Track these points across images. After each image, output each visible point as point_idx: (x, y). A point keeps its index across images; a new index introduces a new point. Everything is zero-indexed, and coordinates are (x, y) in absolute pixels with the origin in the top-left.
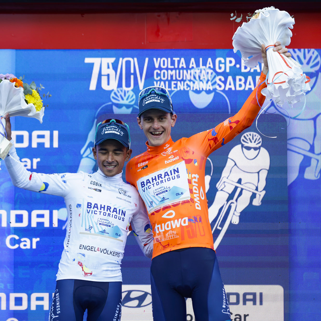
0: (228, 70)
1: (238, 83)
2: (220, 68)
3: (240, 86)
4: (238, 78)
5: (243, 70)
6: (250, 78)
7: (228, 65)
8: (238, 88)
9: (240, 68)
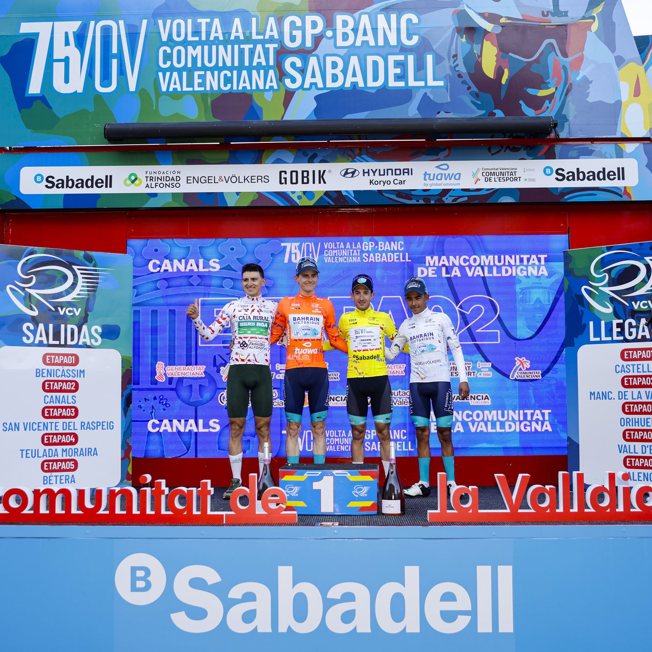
0: (370, 250)
1: (376, 257)
2: (365, 248)
3: (378, 259)
4: (376, 254)
5: (380, 249)
6: (384, 254)
7: (370, 246)
8: (377, 261)
9: (378, 248)
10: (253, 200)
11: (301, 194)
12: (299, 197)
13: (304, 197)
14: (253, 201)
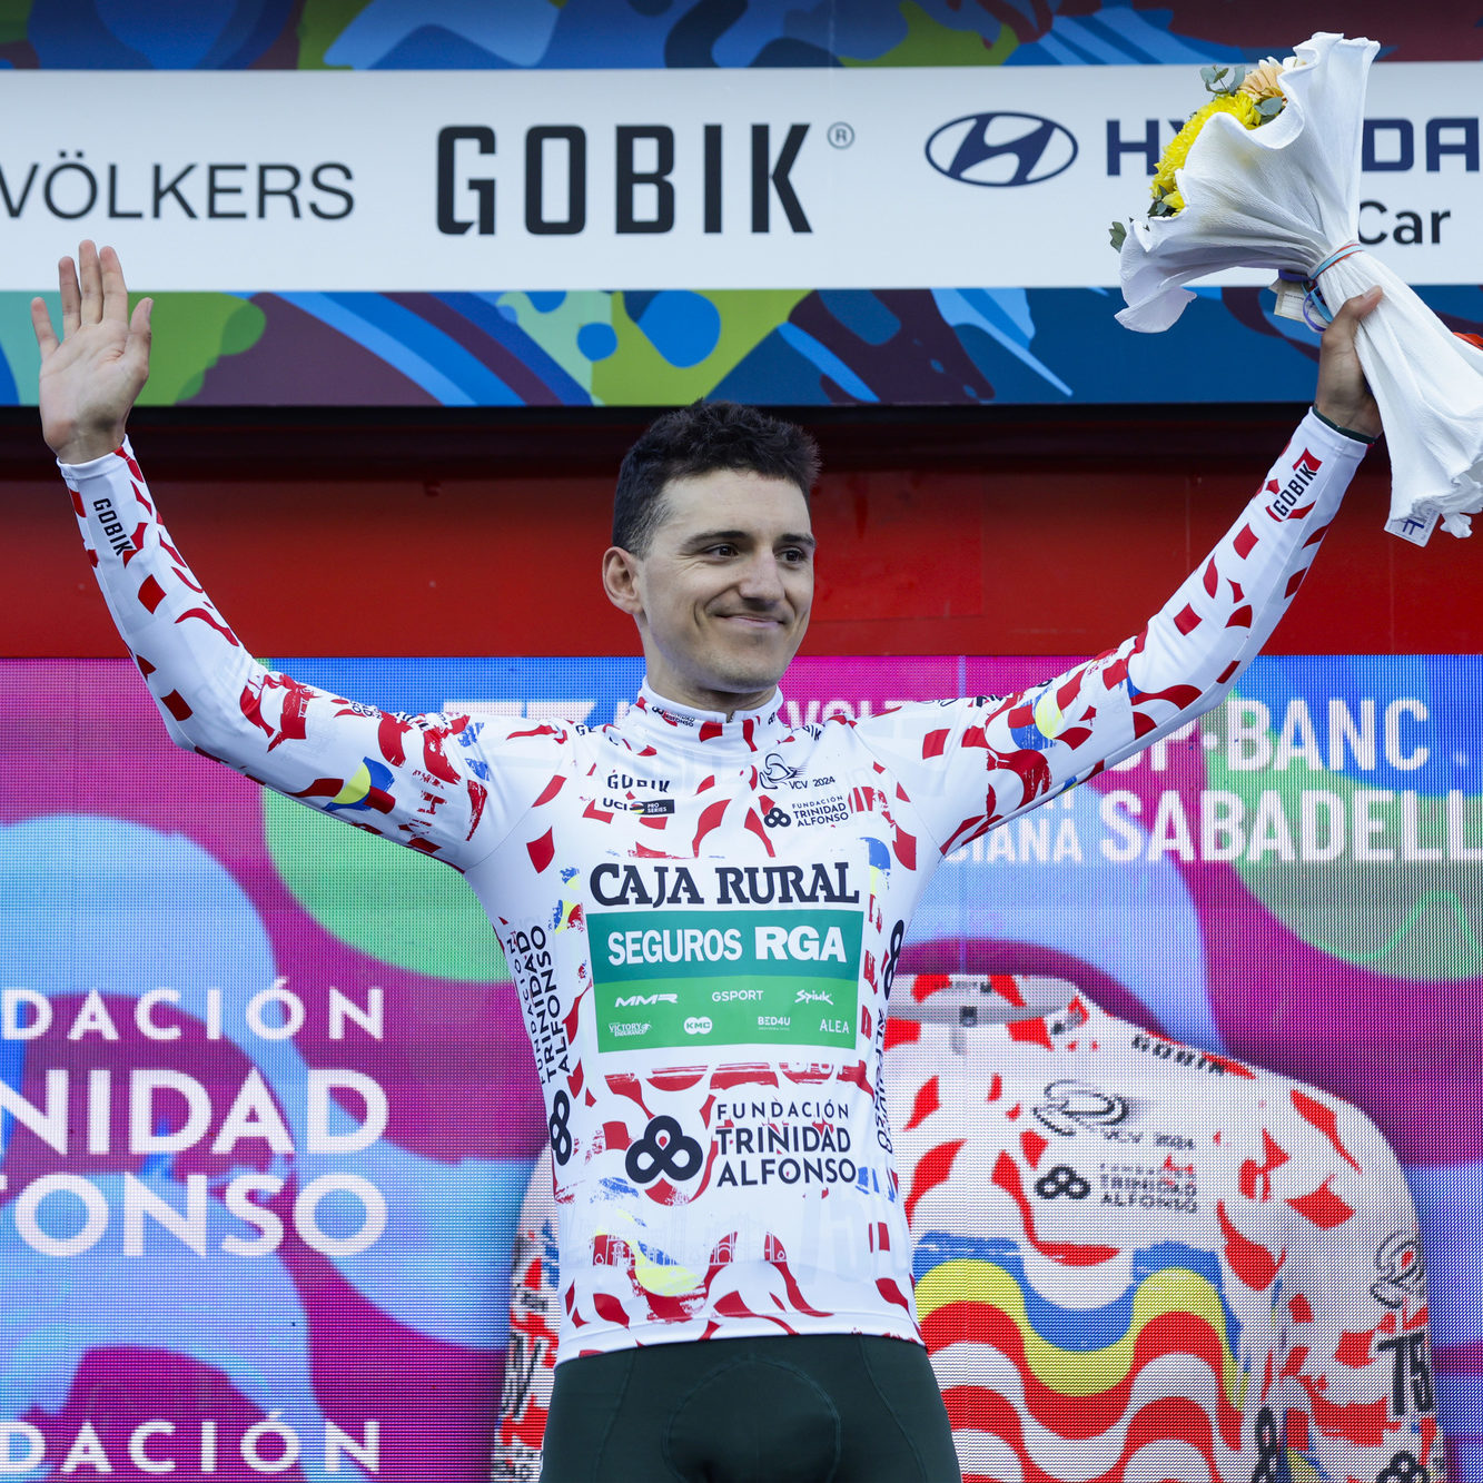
1: (1210, 825)
3: (1223, 838)
4: (1209, 800)
6: (1270, 802)
10: (224, 362)
11: (606, 314)
12: (596, 341)
14: (221, 370)
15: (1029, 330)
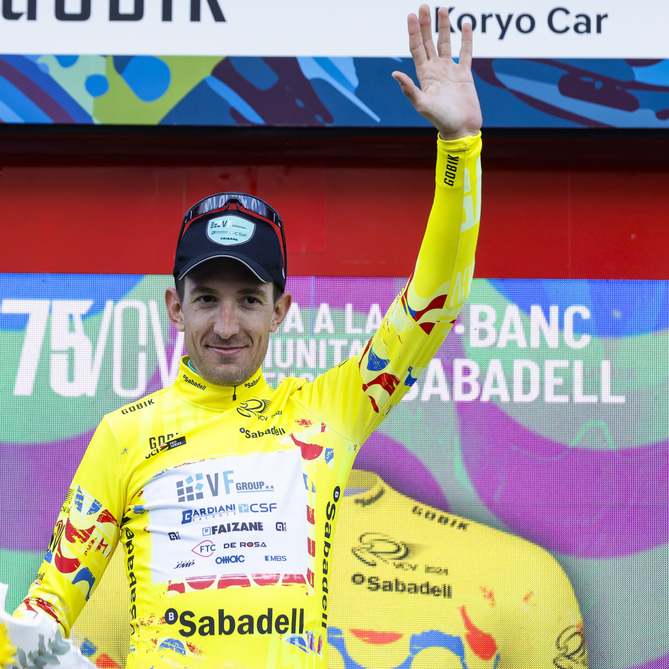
1: (459, 379)
3: (467, 388)
5: (475, 342)
6: (495, 366)
8: (460, 396)
9: (467, 334)
11: (103, 69)
12: (96, 85)
13: (117, 83)
15: (355, 82)
